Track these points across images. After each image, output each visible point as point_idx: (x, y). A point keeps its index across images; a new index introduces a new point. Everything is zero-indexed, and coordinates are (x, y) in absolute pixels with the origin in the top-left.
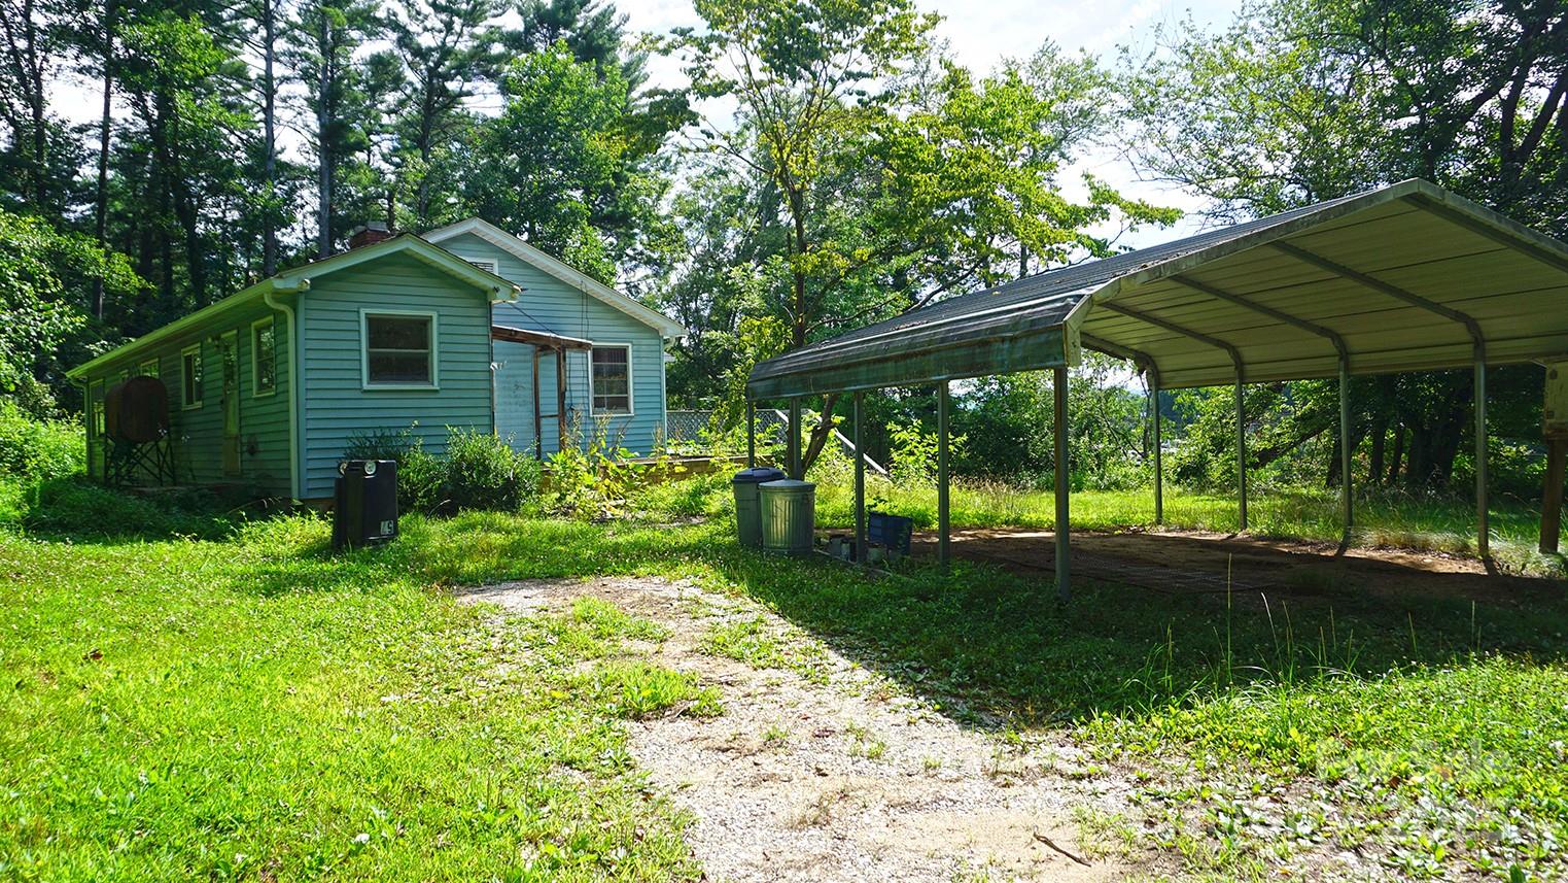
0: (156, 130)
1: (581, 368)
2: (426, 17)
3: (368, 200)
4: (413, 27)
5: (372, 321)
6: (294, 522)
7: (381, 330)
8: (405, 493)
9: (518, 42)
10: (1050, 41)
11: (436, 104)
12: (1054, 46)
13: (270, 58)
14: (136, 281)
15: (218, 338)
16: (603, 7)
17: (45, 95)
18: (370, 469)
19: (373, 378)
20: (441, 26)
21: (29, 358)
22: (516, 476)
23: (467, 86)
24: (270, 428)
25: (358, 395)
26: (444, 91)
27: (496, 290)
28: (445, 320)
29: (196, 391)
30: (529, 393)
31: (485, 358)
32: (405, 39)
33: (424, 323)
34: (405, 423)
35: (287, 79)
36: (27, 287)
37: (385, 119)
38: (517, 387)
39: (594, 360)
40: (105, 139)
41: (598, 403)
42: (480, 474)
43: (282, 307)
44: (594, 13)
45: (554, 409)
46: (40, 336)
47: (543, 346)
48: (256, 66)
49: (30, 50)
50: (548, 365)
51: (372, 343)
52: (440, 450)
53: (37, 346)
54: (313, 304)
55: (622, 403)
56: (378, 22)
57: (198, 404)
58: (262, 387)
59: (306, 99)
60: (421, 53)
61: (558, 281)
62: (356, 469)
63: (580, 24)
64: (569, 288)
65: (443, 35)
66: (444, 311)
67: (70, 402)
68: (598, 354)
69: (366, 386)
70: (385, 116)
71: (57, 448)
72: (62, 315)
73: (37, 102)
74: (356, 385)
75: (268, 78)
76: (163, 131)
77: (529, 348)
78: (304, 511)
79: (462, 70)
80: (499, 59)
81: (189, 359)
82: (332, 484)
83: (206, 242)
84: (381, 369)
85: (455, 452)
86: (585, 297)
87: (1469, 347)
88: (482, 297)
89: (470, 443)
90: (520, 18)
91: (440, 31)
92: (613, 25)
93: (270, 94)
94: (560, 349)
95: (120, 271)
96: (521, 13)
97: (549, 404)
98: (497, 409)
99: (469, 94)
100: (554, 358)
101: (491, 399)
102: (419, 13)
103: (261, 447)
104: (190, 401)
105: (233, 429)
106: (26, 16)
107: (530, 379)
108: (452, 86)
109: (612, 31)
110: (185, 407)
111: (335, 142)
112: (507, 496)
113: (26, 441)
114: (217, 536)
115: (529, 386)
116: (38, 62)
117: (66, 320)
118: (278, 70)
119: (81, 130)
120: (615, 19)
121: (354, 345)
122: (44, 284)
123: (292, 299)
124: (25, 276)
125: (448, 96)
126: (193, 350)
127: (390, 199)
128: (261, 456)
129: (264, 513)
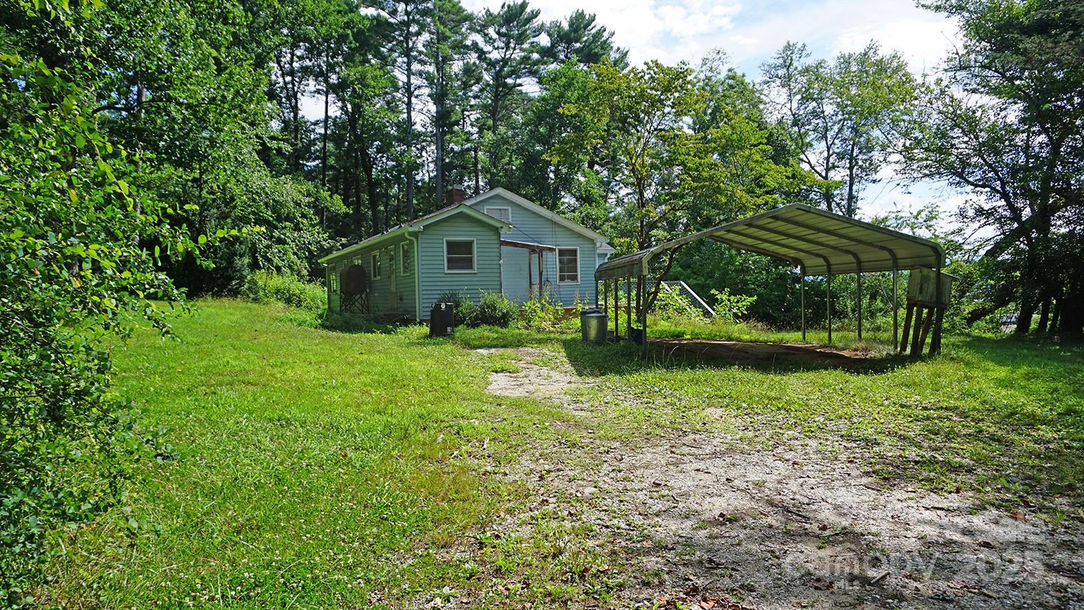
0: (352, 120)
1: (552, 261)
2: (494, 41)
3: (463, 152)
4: (487, 48)
5: (449, 243)
6: (417, 327)
7: (452, 246)
8: (461, 318)
9: (549, 53)
10: (873, 42)
11: (502, 91)
12: (877, 44)
13: (409, 73)
14: (344, 209)
15: (386, 248)
16: (598, 27)
17: (299, 106)
18: (443, 306)
19: (449, 268)
20: (502, 45)
21: (304, 254)
22: (507, 312)
23: (518, 81)
24: (409, 289)
25: (443, 275)
26: (505, 85)
27: (502, 227)
28: (479, 242)
29: (378, 271)
30: (527, 273)
31: (498, 258)
32: (482, 54)
33: (470, 244)
34: (461, 288)
35: (419, 87)
36: (305, 221)
37: (473, 102)
38: (521, 269)
39: (560, 256)
40: (326, 128)
41: (562, 278)
42: (492, 310)
43: (412, 238)
44: (594, 31)
45: (538, 281)
46: (309, 243)
47: (533, 250)
48: (402, 78)
49: (292, 82)
50: (535, 257)
51: (449, 253)
52: (477, 300)
53: (308, 248)
54: (424, 236)
55: (574, 278)
56: (467, 47)
57: (379, 278)
58: (404, 272)
59: (429, 96)
60: (492, 64)
61: (541, 216)
62: (438, 306)
63: (585, 39)
64: (548, 220)
65: (504, 51)
66: (478, 237)
67: (316, 273)
68: (561, 252)
69: (446, 272)
70: (473, 100)
71: (314, 297)
72: (318, 233)
73: (295, 109)
74: (442, 271)
75: (409, 84)
76: (354, 117)
77: (526, 250)
78: (421, 323)
79: (515, 73)
80: (537, 63)
81: (374, 257)
82: (429, 314)
83: (377, 183)
84: (452, 263)
85: (482, 301)
86: (554, 223)
87: (891, 262)
88: (496, 231)
89: (489, 297)
90: (548, 39)
91: (503, 48)
92: (604, 38)
93: (410, 95)
94: (539, 251)
95: (338, 204)
96: (550, 35)
97: (536, 279)
98: (503, 280)
99: (520, 85)
100: (537, 255)
101: (500, 277)
102: (490, 39)
103: (405, 297)
104: (375, 276)
105: (393, 289)
106: (291, 65)
107: (528, 266)
108: (510, 81)
109: (605, 42)
110: (373, 279)
111: (443, 120)
112: (503, 320)
113: (301, 293)
114: (388, 332)
115: (527, 269)
116: (296, 88)
117: (321, 236)
118: (415, 81)
119: (316, 123)
120: (606, 35)
121: (441, 254)
122: (311, 219)
123: (415, 234)
124: (304, 216)
125: (508, 88)
126: (377, 253)
127: (476, 151)
128: (404, 301)
129: (406, 323)
